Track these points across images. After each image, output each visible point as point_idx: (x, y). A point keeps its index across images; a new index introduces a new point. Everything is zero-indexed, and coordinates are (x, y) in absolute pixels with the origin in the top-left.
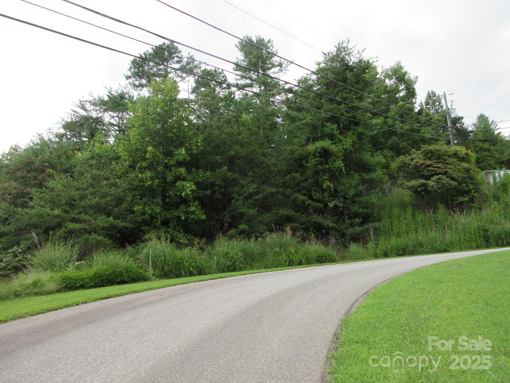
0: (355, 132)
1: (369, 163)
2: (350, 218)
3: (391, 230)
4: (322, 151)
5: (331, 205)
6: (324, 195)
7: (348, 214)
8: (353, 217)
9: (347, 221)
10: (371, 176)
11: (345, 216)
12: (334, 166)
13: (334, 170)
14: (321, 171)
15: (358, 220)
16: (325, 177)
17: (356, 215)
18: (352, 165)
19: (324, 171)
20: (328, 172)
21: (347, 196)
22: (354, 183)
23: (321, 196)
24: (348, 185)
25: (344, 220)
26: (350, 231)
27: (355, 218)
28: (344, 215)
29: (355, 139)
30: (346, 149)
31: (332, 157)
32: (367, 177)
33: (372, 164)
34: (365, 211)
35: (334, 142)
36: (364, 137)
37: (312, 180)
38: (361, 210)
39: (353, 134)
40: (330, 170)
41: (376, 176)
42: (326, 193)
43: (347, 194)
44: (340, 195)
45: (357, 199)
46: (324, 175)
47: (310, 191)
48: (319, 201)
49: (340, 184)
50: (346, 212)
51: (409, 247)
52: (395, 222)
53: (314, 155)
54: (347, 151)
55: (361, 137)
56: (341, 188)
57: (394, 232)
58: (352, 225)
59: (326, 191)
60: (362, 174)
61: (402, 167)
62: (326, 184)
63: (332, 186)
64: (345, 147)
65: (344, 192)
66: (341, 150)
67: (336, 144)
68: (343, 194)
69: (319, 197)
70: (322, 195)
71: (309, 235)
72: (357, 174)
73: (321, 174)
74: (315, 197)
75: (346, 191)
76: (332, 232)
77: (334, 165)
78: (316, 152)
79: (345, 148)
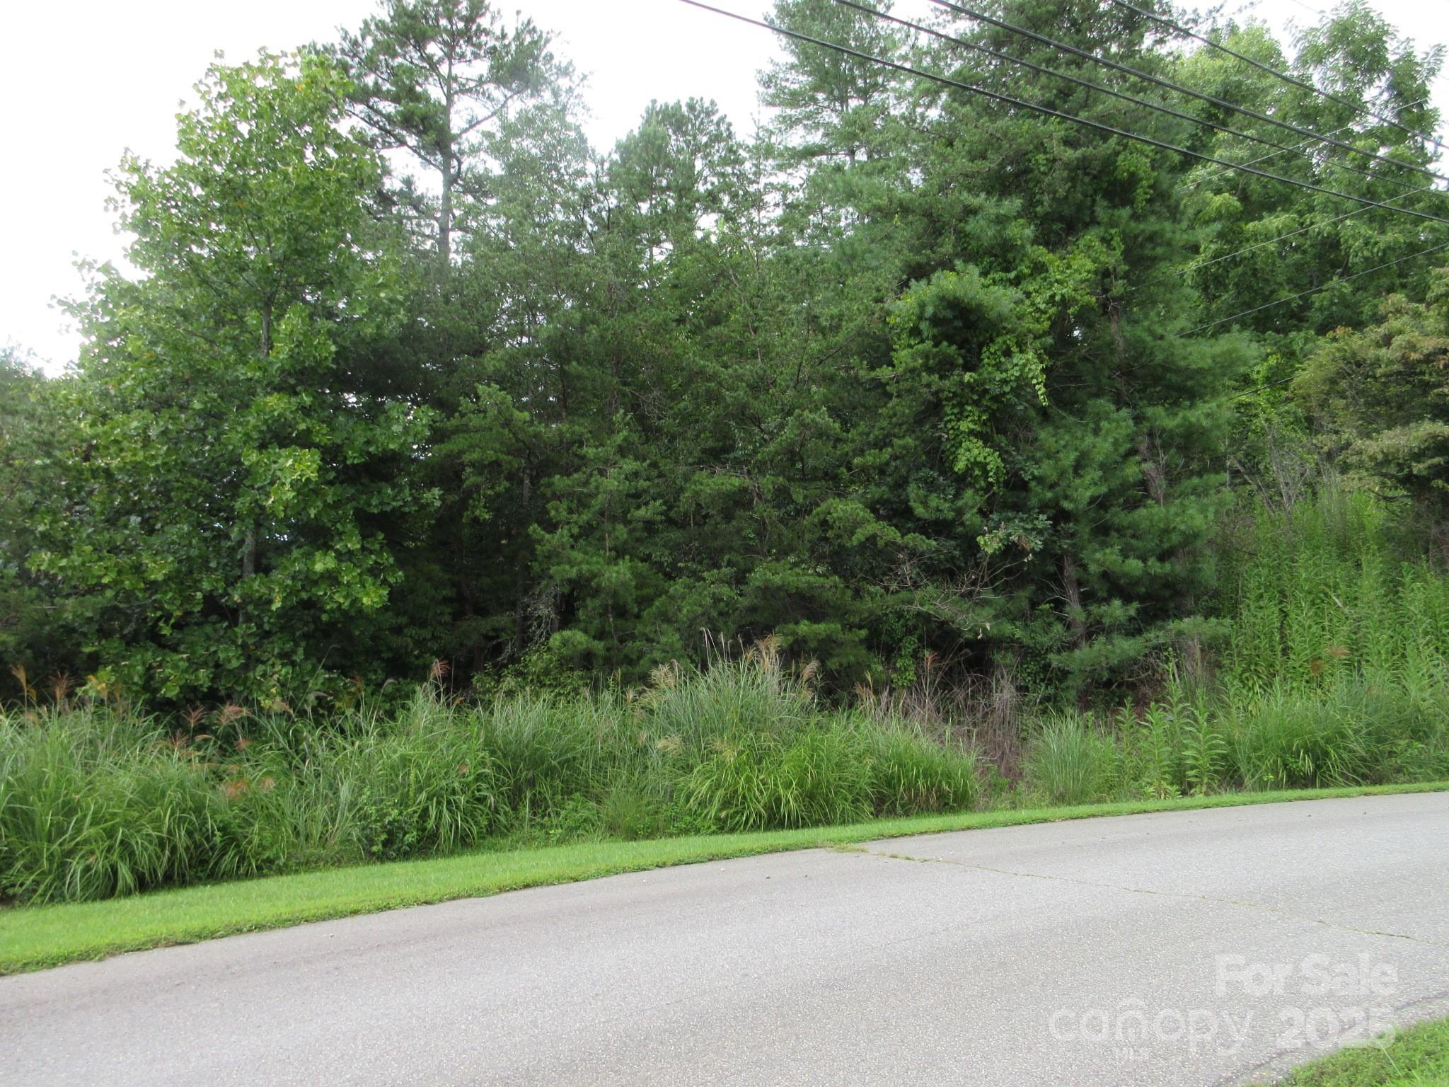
0: (1113, 231)
1: (1182, 364)
2: (1087, 598)
3: (1279, 648)
4: (949, 314)
5: (990, 544)
6: (960, 503)
7: (1080, 583)
8: (1102, 594)
9: (1075, 611)
10: (1184, 418)
11: (1064, 593)
12: (1004, 375)
13: (1004, 394)
14: (948, 399)
15: (1117, 610)
16: (965, 426)
17: (1116, 587)
18: (1107, 372)
19: (961, 399)
20: (976, 403)
21: (1066, 505)
22: (1102, 447)
23: (947, 505)
24: (1073, 456)
25: (1059, 605)
26: (1085, 655)
27: (1107, 600)
28: (1061, 586)
29: (1112, 259)
30: (1065, 303)
31: (1000, 340)
32: (1165, 419)
33: (1193, 366)
34: (1155, 567)
35: (1012, 275)
36: (1160, 251)
37: (909, 441)
38: (1134, 566)
39: (1106, 241)
40: (986, 391)
41: (1208, 415)
42: (969, 493)
43: (1066, 497)
44: (1034, 501)
45: (1118, 516)
46: (960, 417)
47: (902, 484)
48: (937, 528)
49: (1038, 455)
50: (1071, 571)
51: (1343, 736)
52: (1302, 616)
53: (915, 332)
54: (1070, 311)
55: (1147, 252)
56: (1036, 473)
57: (1294, 661)
58: (1095, 629)
59: (971, 485)
60: (1150, 411)
61: (1342, 375)
62: (971, 452)
63: (993, 461)
64: (1059, 291)
65: (1052, 487)
66: (1042, 306)
67: (1024, 285)
68: (1049, 495)
69: (938, 510)
70: (952, 501)
71: (895, 670)
72: (1125, 412)
73: (948, 410)
74: (919, 511)
75: (1063, 484)
76: (1005, 657)
77: (1006, 371)
78: (921, 317)
79: (1058, 298)
